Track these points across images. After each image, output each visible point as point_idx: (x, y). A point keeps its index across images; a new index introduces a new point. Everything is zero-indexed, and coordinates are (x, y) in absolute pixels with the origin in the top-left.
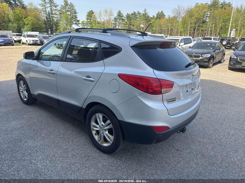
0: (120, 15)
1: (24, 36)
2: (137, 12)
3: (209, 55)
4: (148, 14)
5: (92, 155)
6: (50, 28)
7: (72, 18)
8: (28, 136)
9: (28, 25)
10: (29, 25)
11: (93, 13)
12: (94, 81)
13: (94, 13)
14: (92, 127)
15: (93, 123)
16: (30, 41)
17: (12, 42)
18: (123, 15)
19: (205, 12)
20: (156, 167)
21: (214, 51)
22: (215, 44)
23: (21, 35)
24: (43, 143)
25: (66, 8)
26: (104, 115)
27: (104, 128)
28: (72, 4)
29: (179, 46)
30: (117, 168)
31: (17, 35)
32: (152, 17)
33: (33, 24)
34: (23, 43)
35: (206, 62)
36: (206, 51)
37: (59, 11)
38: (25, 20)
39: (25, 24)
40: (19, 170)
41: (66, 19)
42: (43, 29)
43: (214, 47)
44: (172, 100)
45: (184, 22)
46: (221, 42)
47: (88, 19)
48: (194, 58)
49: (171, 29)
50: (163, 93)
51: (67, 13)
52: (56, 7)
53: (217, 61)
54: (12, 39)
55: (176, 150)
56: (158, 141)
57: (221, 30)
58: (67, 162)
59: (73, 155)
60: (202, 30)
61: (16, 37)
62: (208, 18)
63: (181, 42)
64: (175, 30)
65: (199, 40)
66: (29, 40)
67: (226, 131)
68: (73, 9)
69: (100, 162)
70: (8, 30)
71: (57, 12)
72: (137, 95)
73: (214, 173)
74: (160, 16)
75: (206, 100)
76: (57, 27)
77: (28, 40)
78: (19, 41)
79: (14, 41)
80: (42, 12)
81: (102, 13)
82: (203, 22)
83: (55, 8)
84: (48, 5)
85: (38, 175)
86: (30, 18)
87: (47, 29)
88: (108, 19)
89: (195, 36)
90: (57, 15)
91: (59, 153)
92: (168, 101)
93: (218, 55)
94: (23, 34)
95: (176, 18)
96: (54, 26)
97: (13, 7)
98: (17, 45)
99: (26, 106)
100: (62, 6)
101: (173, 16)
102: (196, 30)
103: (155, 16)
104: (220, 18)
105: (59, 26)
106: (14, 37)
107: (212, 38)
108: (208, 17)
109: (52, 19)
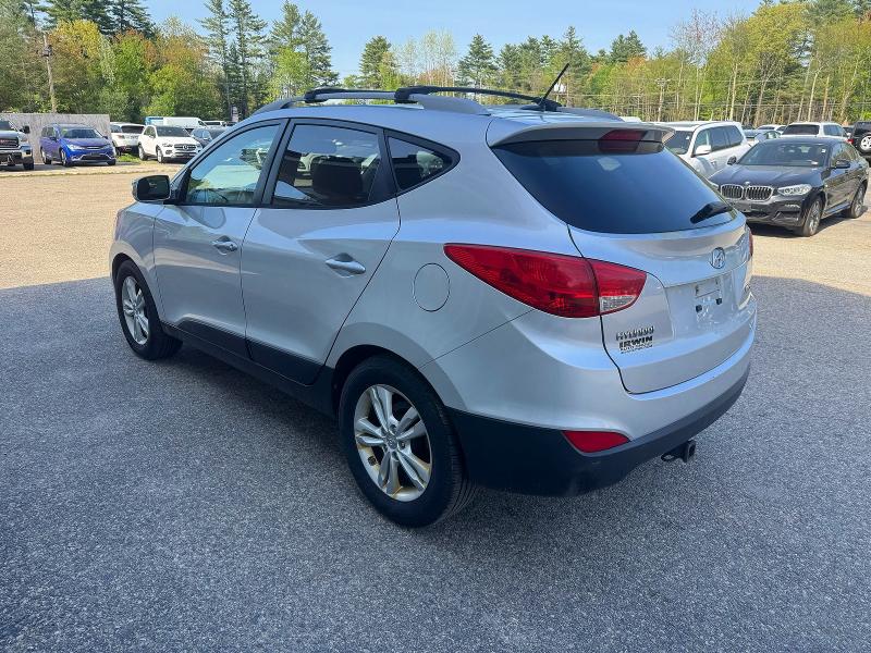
0: (479, 51)
1: (149, 132)
2: (540, 40)
3: (805, 189)
4: (580, 44)
5: (359, 532)
6: (236, 104)
7: (313, 65)
8: (145, 465)
9: (162, 93)
10: (166, 95)
11: (385, 47)
12: (363, 272)
13: (390, 45)
14: (357, 435)
15: (362, 422)
16: (170, 148)
17: (110, 153)
18: (491, 52)
19: (794, 32)
20: (584, 582)
21: (826, 174)
22: (829, 146)
23: (139, 130)
24: (194, 488)
25: (291, 33)
26: (398, 392)
27: (398, 434)
28: (311, 16)
29: (694, 156)
30: (444, 580)
31: (125, 129)
32: (595, 54)
33: (179, 92)
34: (147, 157)
35: (793, 213)
36: (792, 172)
37: (268, 41)
38: (153, 78)
39: (152, 92)
40: (112, 575)
41: (291, 70)
42: (214, 106)
43: (823, 160)
44: (638, 338)
45: (716, 72)
46: (854, 141)
47: (367, 68)
48: (749, 201)
49: (668, 99)
50: (602, 310)
51: (297, 51)
52: (257, 29)
53: (838, 210)
54: (109, 141)
55: (662, 523)
56: (589, 483)
57: (855, 98)
58: (272, 552)
59: (293, 531)
60: (785, 100)
61: (123, 137)
62: (807, 53)
63: (700, 141)
64: (680, 101)
65: (771, 136)
66: (164, 145)
67: (854, 461)
68: (315, 35)
69: (385, 556)
70: (96, 112)
71: (261, 47)
72: (510, 318)
73: (799, 611)
74: (627, 50)
75: (785, 349)
76: (262, 98)
77: (161, 146)
78: (134, 151)
79: (117, 148)
80: (211, 49)
81: (418, 46)
82: (786, 68)
83: (254, 34)
84: (232, 23)
85: (174, 593)
86: (168, 69)
87: (227, 107)
88: (437, 66)
89: (756, 120)
90: (261, 56)
91: (247, 522)
92: (624, 340)
93: (840, 188)
94: (146, 127)
95: (687, 55)
96: (252, 97)
97: (113, 33)
98: (127, 163)
99: (145, 364)
100: (276, 24)
101: (674, 50)
102: (761, 98)
103: (608, 53)
104: (852, 54)
105: (266, 95)
106: (115, 136)
107: (821, 125)
108: (808, 49)
109: (246, 73)
